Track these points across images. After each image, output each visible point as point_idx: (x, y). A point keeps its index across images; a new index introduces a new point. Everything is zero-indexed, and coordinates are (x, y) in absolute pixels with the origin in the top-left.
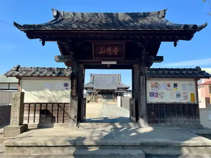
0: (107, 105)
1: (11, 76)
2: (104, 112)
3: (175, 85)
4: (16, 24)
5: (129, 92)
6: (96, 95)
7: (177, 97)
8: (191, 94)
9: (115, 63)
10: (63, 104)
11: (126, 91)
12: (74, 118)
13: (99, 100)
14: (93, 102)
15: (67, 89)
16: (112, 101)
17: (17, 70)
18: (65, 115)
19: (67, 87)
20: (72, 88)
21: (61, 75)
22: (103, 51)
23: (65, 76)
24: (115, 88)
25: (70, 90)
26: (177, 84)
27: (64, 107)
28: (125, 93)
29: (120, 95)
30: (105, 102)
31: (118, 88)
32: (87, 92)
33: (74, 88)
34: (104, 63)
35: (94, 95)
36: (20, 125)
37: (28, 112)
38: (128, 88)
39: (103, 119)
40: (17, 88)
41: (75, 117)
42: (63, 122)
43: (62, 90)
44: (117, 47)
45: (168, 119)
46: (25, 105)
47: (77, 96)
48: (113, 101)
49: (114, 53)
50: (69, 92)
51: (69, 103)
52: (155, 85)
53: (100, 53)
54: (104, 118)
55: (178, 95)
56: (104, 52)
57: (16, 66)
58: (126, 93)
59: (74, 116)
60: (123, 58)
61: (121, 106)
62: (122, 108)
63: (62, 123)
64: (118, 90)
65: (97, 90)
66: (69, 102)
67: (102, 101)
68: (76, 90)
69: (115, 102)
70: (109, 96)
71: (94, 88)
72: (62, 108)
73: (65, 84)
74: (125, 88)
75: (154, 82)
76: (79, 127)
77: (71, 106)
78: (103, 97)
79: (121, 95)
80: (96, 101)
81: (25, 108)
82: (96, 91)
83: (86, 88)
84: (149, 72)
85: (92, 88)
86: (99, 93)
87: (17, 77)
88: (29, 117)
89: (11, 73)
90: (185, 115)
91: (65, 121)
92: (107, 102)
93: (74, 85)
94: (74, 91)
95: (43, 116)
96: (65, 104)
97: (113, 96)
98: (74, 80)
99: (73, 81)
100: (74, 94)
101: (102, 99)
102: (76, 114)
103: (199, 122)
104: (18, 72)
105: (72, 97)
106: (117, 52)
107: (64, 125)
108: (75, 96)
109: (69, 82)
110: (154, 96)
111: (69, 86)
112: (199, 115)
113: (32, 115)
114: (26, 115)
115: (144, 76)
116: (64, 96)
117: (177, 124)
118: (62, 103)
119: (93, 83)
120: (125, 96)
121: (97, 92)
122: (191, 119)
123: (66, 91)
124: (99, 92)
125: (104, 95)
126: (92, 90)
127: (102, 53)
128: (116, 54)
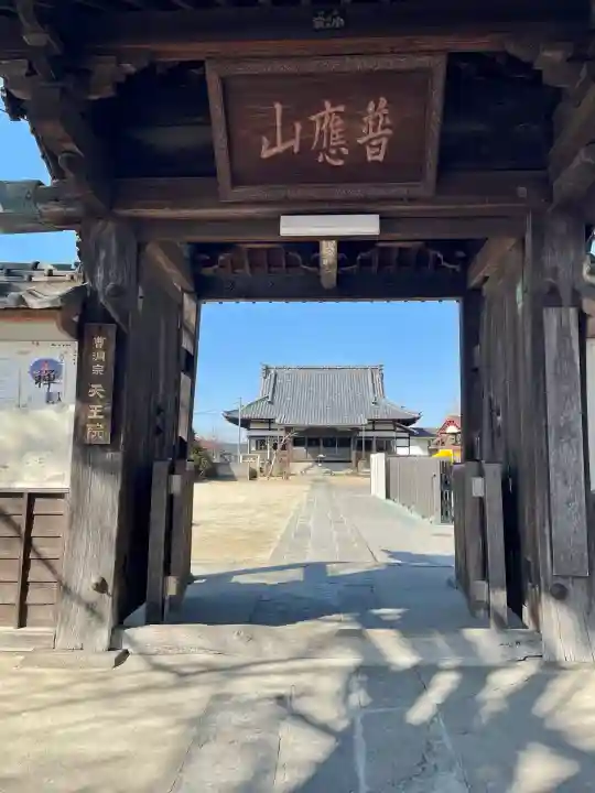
0: (330, 487)
2: (311, 524)
5: (417, 436)
6: (284, 448)
9: (366, 226)
10: (24, 501)
11: (406, 435)
12: (93, 596)
13: (297, 468)
14: (271, 475)
15: (49, 399)
16: (349, 471)
18: (37, 572)
20: (82, 395)
24: (362, 421)
25: (72, 408)
27: (30, 517)
28: (400, 442)
29: (380, 450)
30: (320, 477)
31: (373, 422)
32: (250, 437)
33: (96, 390)
34: (292, 227)
35: (275, 447)
38: (413, 421)
39: (297, 575)
41: (101, 587)
42: (22, 624)
43: (23, 408)
44: (383, 101)
47: (114, 445)
48: (353, 474)
49: (362, 147)
50: (61, 419)
51: (60, 496)
53: (266, 154)
54: (306, 566)
56: (295, 144)
58: (405, 442)
59: (94, 580)
60: (426, 187)
61: (388, 496)
62: (390, 502)
63: (11, 629)
64: (374, 430)
65: (288, 429)
66: (63, 484)
67: (308, 472)
68: (109, 409)
69: (359, 479)
70: (337, 451)
71: (277, 421)
72: (17, 528)
73: (38, 364)
74: (399, 421)
76: (126, 653)
77: (76, 514)
78: (313, 457)
79: (385, 446)
80: (285, 474)
82: (282, 433)
83: (243, 420)
85: (270, 421)
86: (297, 442)
91: (32, 613)
92: (328, 477)
93: (98, 370)
94: (95, 411)
96: (32, 497)
97: (354, 453)
98: (99, 341)
99: (92, 348)
100: (99, 433)
101: (306, 464)
102: (106, 565)
105: (84, 450)
106: (384, 141)
107: (29, 639)
108: (103, 447)
109: (66, 354)
111: (68, 383)
115: (572, 311)
116: (30, 446)
118: (19, 495)
119: (272, 403)
120: (401, 451)
121: (287, 437)
123: (49, 413)
124: (295, 435)
125: (315, 449)
126: (270, 429)
127: (280, 148)
128: (375, 155)
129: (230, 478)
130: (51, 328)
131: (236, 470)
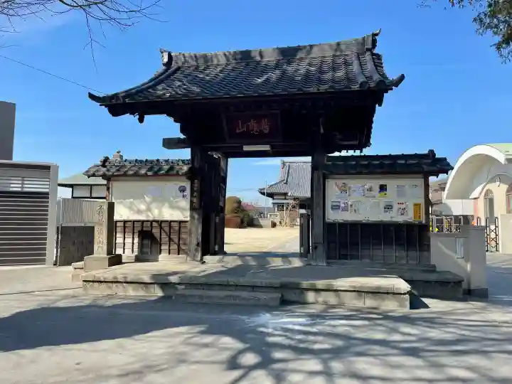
1: (94, 175)
3: (383, 188)
4: (92, 97)
7: (385, 212)
8: (415, 205)
9: (267, 148)
10: (178, 223)
12: (195, 247)
15: (183, 196)
17: (104, 165)
18: (182, 241)
19: (185, 194)
20: (192, 195)
21: (171, 173)
22: (242, 128)
23: (177, 174)
25: (189, 199)
26: (386, 185)
27: (180, 227)
32: (273, 203)
33: (196, 194)
34: (246, 148)
36: (108, 254)
37: (122, 236)
40: (105, 196)
41: (198, 245)
42: (179, 254)
44: (266, 120)
45: (366, 252)
46: (118, 224)
47: (200, 208)
49: (262, 130)
51: (187, 222)
52: (343, 188)
53: (238, 131)
55: (388, 207)
56: (245, 129)
57: (103, 159)
59: (196, 243)
63: (176, 255)
65: (295, 199)
66: (188, 219)
68: (199, 199)
71: (289, 194)
72: (177, 231)
73: (180, 187)
75: (340, 182)
76: (204, 262)
81: (118, 229)
82: (292, 201)
84: (330, 163)
87: (104, 176)
88: (124, 244)
89: (94, 170)
90: (399, 244)
91: (181, 251)
93: (195, 189)
94: (195, 200)
95: (146, 242)
98: (196, 181)
99: (194, 183)
100: (196, 205)
103: (429, 258)
104: (104, 169)
106: (268, 128)
107: (180, 258)
109: (187, 185)
110: (339, 208)
111: (188, 192)
112: (429, 246)
113: (129, 241)
114: (119, 240)
115: (321, 172)
117: (382, 262)
118: (177, 221)
119: (286, 183)
122: (412, 254)
123: (183, 200)
124: (300, 202)
126: (285, 199)
127: (241, 130)
128: (266, 132)
129: (260, 226)
130: (184, 178)
131: (262, 222)
